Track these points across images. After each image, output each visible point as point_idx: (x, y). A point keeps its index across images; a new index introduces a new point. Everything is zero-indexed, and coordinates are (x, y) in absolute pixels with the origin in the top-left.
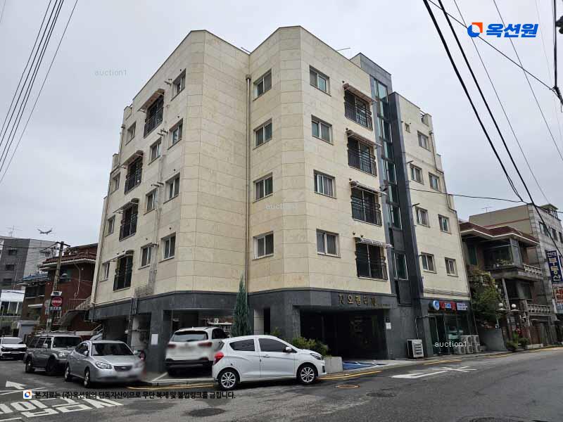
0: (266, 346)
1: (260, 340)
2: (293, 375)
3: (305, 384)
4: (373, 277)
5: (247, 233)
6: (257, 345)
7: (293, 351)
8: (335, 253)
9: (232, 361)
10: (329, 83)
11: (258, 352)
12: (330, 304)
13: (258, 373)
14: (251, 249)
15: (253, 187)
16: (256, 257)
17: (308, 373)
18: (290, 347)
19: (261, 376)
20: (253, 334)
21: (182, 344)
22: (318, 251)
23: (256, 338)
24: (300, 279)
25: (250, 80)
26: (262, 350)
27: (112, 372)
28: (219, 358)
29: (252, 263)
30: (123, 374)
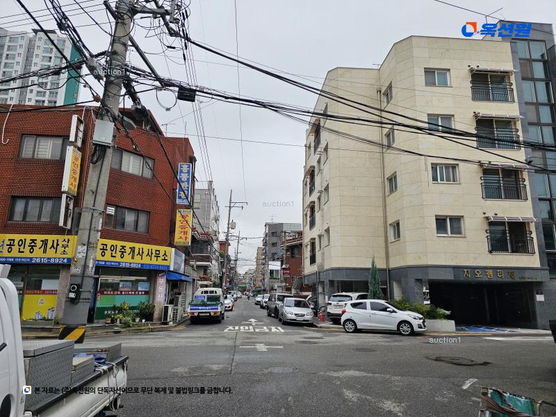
0: (374, 307)
1: (371, 303)
2: (394, 327)
3: (404, 335)
4: (513, 251)
5: (386, 222)
6: (368, 306)
7: (394, 312)
8: (460, 233)
9: (351, 315)
10: (450, 75)
11: (369, 311)
12: (453, 278)
13: (369, 324)
14: (389, 235)
15: (387, 183)
16: (393, 240)
17: (405, 328)
18: (392, 308)
19: (369, 326)
20: (366, 299)
21: (335, 303)
22: (437, 233)
23: (368, 301)
24: (420, 258)
25: (380, 91)
26: (372, 309)
27: (293, 317)
28: (344, 312)
29: (390, 245)
30: (299, 319)
